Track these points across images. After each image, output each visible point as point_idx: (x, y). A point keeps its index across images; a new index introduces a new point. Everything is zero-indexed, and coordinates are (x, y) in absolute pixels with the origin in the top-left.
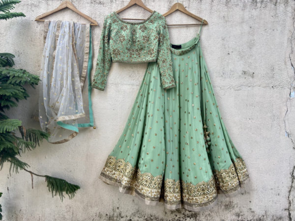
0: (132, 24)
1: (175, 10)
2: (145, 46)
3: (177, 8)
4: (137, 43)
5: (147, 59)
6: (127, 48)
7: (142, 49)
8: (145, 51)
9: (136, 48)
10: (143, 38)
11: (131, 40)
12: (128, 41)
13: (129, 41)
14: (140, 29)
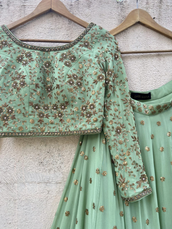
0: (43, 50)
1: (133, 22)
2: (73, 97)
3: (138, 19)
4: (55, 91)
5: (79, 126)
6: (31, 104)
7: (67, 103)
8: (74, 109)
9: (54, 101)
10: (67, 80)
11: (40, 84)
12: (33, 87)
13: (37, 86)
14: (61, 60)
